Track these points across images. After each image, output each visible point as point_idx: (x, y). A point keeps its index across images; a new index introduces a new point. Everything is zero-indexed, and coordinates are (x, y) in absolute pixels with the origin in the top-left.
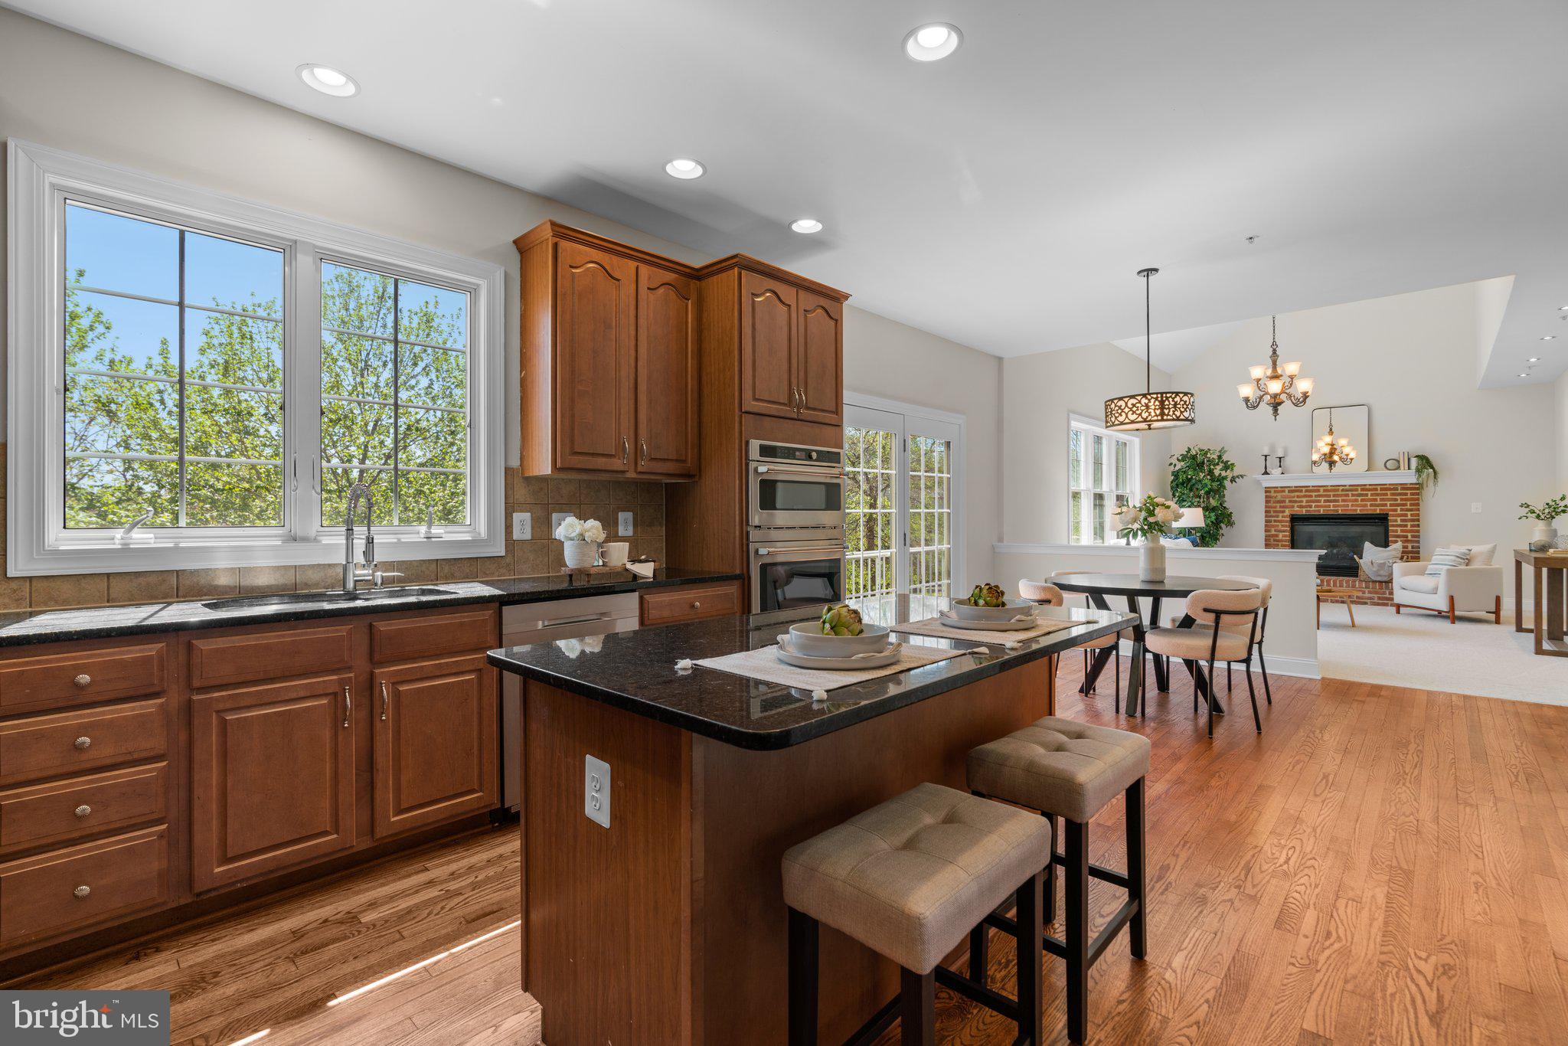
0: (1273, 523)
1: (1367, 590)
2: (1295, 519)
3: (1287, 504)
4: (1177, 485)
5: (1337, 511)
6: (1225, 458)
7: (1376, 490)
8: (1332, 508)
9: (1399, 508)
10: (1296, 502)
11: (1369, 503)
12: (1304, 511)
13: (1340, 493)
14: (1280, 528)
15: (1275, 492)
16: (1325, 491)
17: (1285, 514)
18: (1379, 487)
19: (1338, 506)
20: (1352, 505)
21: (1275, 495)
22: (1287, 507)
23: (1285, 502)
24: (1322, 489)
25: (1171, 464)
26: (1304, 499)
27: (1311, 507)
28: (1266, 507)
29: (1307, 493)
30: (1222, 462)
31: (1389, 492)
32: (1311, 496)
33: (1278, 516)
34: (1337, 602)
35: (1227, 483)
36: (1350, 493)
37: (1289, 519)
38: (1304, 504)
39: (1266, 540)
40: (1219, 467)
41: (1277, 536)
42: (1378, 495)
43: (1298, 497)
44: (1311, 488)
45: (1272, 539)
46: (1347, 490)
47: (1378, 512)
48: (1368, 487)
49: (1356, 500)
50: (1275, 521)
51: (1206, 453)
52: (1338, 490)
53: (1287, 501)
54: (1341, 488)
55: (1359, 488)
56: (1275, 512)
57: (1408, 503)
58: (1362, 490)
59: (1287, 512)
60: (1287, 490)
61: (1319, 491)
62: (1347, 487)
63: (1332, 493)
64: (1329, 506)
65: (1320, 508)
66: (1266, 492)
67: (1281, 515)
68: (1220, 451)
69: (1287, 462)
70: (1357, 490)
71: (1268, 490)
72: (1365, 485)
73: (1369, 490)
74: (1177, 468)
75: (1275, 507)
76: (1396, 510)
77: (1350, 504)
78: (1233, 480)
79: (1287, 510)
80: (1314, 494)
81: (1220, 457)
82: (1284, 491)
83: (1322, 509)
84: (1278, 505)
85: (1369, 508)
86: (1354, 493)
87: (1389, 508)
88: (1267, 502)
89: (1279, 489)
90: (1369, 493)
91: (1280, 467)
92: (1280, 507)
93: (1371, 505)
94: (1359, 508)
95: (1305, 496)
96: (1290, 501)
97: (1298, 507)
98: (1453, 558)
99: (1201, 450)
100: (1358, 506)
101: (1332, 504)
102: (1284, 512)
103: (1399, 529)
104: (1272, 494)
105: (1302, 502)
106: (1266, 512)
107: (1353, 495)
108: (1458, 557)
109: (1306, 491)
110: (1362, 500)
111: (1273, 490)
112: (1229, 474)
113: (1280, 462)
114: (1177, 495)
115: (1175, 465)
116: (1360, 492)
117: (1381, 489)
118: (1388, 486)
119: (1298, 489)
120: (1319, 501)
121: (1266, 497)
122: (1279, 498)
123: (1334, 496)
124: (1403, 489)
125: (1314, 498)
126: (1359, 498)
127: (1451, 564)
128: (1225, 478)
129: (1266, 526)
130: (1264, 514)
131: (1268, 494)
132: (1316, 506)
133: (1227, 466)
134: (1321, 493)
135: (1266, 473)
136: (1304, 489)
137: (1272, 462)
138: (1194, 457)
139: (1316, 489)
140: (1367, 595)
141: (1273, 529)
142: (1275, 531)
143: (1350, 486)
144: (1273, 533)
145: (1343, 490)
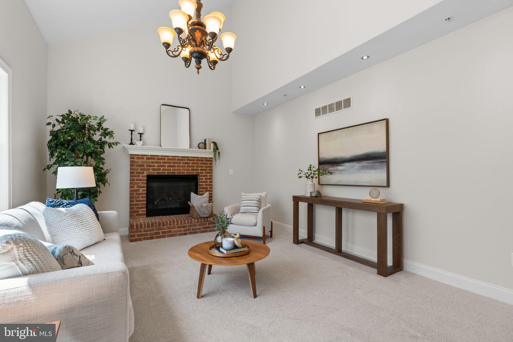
0: (136, 181)
1: (197, 224)
2: (150, 178)
3: (145, 167)
4: (57, 145)
5: (175, 173)
6: (104, 125)
7: (194, 160)
8: (172, 171)
9: (204, 172)
10: (151, 166)
11: (191, 168)
12: (156, 173)
13: (176, 161)
14: (141, 185)
15: (137, 158)
16: (168, 159)
17: (144, 175)
18: (195, 159)
19: (175, 170)
20: (183, 170)
21: (137, 160)
22: (145, 170)
23: (143, 166)
24: (166, 158)
25: (49, 124)
26: (156, 165)
27: (160, 170)
28: (131, 169)
29: (158, 161)
30: (102, 129)
31: (200, 162)
32: (160, 163)
33: (139, 176)
34: (182, 234)
35: (106, 147)
36: (181, 161)
37: (146, 178)
38: (156, 168)
39: (131, 194)
40: (98, 133)
41: (138, 190)
42: (195, 163)
43: (152, 162)
44: (160, 157)
45: (135, 193)
46: (180, 160)
47: (195, 173)
48: (190, 158)
49: (184, 167)
50: (137, 180)
51: (87, 119)
52: (175, 159)
53: (145, 165)
54: (177, 158)
55: (186, 159)
56: (137, 173)
57: (208, 169)
58: (188, 160)
59: (145, 174)
60: (145, 157)
61: (164, 159)
62: (180, 158)
63: (172, 161)
64: (170, 170)
65: (165, 170)
66: (131, 158)
67: (141, 175)
68: (100, 119)
69: (144, 137)
70: (185, 160)
71: (132, 157)
72: (189, 157)
73: (191, 160)
74: (56, 129)
75: (138, 170)
76: (202, 173)
77: (181, 168)
78: (110, 146)
79: (145, 172)
80: (162, 161)
81: (100, 124)
82: (143, 158)
83: (166, 171)
84: (139, 168)
85: (191, 171)
86: (184, 161)
87: (200, 171)
88: (131, 165)
89: (140, 156)
90: (191, 162)
91: (141, 140)
92: (141, 170)
93: (192, 170)
94: (186, 171)
95: (157, 162)
96: (147, 166)
97: (152, 169)
98: (256, 202)
99: (82, 115)
100: (185, 170)
101: (172, 168)
102: (143, 173)
103: (204, 184)
104: (136, 160)
105: (154, 166)
106: (131, 173)
107: (183, 163)
108: (257, 201)
109: (157, 159)
110: (188, 167)
111: (136, 157)
112: (107, 139)
113: (141, 137)
114: (56, 154)
115: (54, 126)
116: (186, 161)
117: (197, 160)
118: (199, 159)
119: (152, 157)
120: (165, 166)
121: (131, 162)
122: (140, 163)
123: (173, 163)
124: (206, 161)
125: (161, 164)
126: (186, 165)
127: (256, 205)
128: (105, 143)
129: (131, 183)
130: (129, 175)
131: (132, 160)
132: (163, 170)
133: (107, 133)
134: (166, 161)
135: (132, 144)
136: (156, 157)
137: (136, 136)
138: (75, 120)
139: (163, 157)
140: (198, 227)
141: (136, 186)
142: (137, 187)
143: (182, 157)
144: (136, 188)
145: (178, 160)
